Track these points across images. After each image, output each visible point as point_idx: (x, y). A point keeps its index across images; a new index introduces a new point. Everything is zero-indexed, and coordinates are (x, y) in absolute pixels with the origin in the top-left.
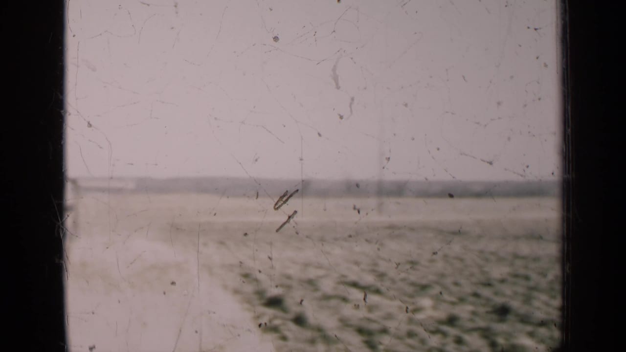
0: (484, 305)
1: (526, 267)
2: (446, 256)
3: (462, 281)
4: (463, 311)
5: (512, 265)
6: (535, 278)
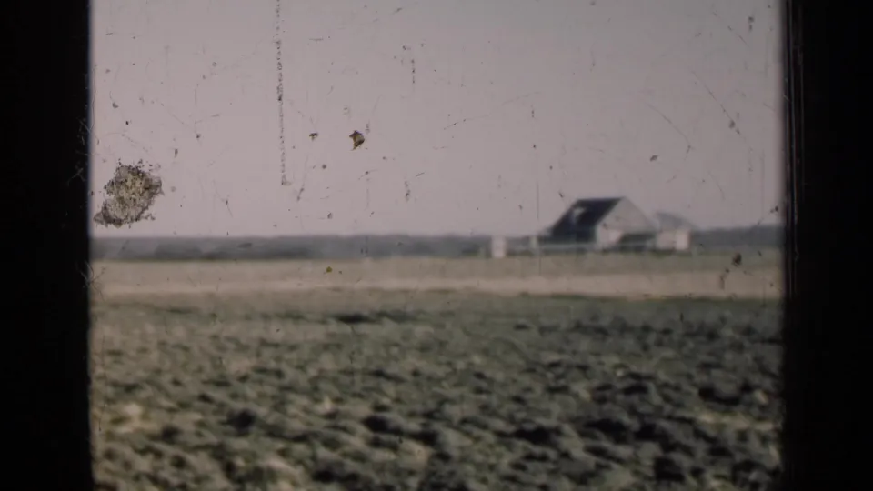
0: (215, 413)
1: (278, 359)
2: (162, 344)
3: (186, 379)
4: (186, 422)
5: (258, 355)
6: (291, 374)
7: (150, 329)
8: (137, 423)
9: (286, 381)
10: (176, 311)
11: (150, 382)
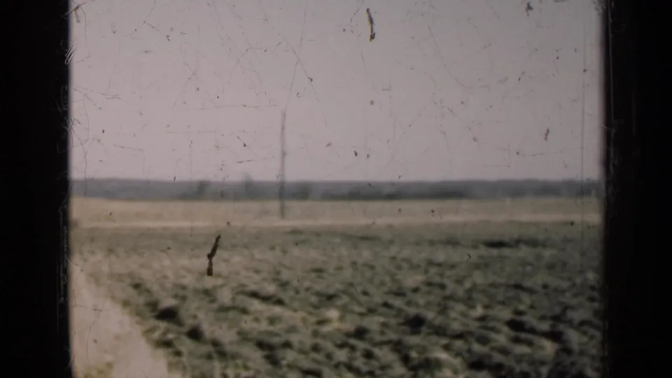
0: (396, 316)
1: (441, 275)
2: (354, 264)
3: (372, 290)
4: (373, 323)
5: (426, 272)
6: (451, 287)
7: (344, 251)
8: (336, 325)
9: (448, 292)
10: (365, 238)
11: (344, 292)
